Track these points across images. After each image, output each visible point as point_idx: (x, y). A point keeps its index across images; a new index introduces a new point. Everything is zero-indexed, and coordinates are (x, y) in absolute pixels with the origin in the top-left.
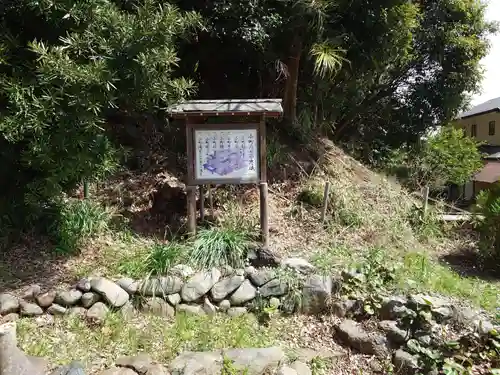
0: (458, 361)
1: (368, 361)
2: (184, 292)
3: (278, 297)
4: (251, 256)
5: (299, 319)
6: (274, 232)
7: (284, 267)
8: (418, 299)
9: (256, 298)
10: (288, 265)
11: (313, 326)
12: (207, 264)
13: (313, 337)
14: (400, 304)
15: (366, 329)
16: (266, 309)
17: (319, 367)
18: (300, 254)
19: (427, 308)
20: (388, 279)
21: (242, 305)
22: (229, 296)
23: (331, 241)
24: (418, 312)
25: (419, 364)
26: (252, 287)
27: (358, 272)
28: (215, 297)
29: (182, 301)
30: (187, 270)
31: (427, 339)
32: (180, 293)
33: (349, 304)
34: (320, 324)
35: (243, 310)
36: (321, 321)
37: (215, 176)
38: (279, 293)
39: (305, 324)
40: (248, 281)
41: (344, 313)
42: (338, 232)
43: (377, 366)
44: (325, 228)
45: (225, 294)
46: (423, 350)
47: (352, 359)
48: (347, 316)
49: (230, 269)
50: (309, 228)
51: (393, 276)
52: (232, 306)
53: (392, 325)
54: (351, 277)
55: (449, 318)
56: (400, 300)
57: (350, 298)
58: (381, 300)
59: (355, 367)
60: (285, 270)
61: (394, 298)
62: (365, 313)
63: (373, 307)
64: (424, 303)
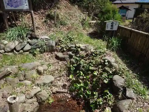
0: (84, 60)
1: (64, 62)
2: (5, 49)
3: (39, 48)
4: (29, 36)
5: (45, 54)
6: (38, 28)
7: (40, 39)
8: (77, 45)
9: (31, 49)
10: (41, 38)
11: (49, 55)
12: (13, 39)
13: (49, 58)
14: (73, 47)
15: (64, 54)
16: (35, 52)
17: (50, 66)
18: (47, 35)
19: (79, 47)
20: (71, 40)
21: (27, 51)
22: (22, 49)
23: (57, 30)
24: (77, 49)
25: (75, 62)
26: (30, 46)
27: (63, 39)
28: (17, 50)
29: (5, 52)
30: (6, 42)
31: (78, 55)
32: (4, 49)
33: (60, 48)
34: (52, 55)
35: (28, 53)
36: (52, 54)
37: (13, 8)
38: (39, 47)
39: (47, 55)
40: (28, 44)
41: (59, 51)
42: (59, 27)
43: (66, 63)
44: (55, 26)
45: (21, 48)
46: (77, 58)
47: (60, 63)
48: (59, 52)
49: (21, 41)
50: (50, 26)
51: (73, 39)
52: (24, 52)
53: (71, 53)
54: (61, 41)
55: (84, 49)
56: (73, 46)
57: (61, 47)
58: (68, 46)
59: (60, 64)
60: (41, 40)
61: (72, 46)
62: (64, 50)
63: (66, 48)
64: (79, 46)
